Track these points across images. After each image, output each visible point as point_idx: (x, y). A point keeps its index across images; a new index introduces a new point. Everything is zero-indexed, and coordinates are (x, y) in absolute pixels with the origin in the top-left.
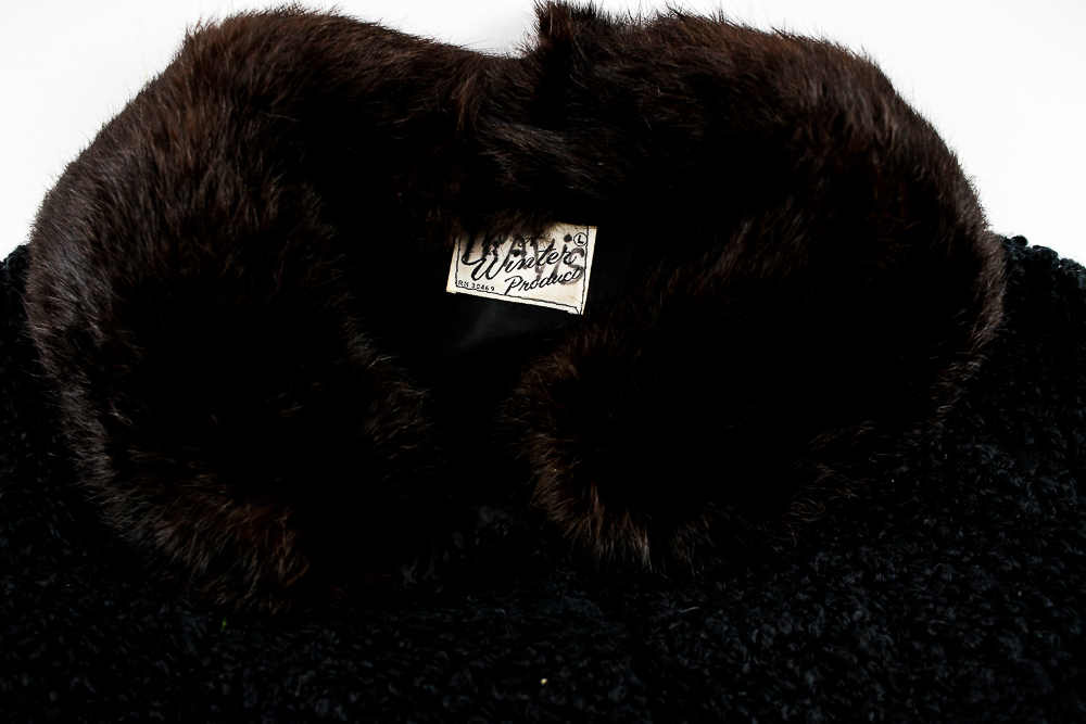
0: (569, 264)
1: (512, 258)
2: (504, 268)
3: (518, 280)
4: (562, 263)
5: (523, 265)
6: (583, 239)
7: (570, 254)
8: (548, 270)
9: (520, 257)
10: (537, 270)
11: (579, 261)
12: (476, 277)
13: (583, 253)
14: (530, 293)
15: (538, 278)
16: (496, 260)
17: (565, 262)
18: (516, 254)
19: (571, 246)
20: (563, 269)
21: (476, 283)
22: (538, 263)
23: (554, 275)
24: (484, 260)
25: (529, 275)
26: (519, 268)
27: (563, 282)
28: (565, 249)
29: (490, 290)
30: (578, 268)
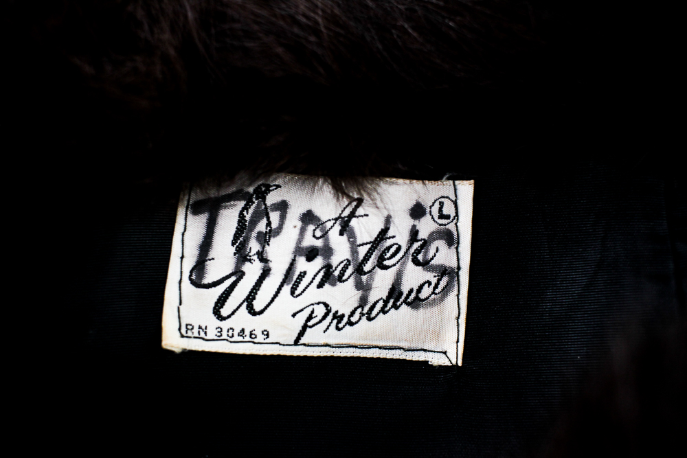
0: (425, 264)
1: (302, 264)
2: (287, 289)
3: (320, 311)
4: (410, 265)
5: (328, 277)
6: (448, 209)
7: (425, 244)
8: (382, 283)
9: (319, 262)
10: (359, 286)
11: (443, 255)
12: (225, 312)
13: (451, 239)
14: (349, 335)
15: (363, 301)
16: (266, 273)
17: (416, 262)
18: (311, 254)
19: (426, 227)
20: (414, 277)
21: (225, 325)
22: (359, 271)
23: (395, 292)
24: (239, 274)
25: (343, 296)
26: (320, 286)
27: (416, 303)
28: (414, 234)
29: (260, 338)
30: (443, 271)
